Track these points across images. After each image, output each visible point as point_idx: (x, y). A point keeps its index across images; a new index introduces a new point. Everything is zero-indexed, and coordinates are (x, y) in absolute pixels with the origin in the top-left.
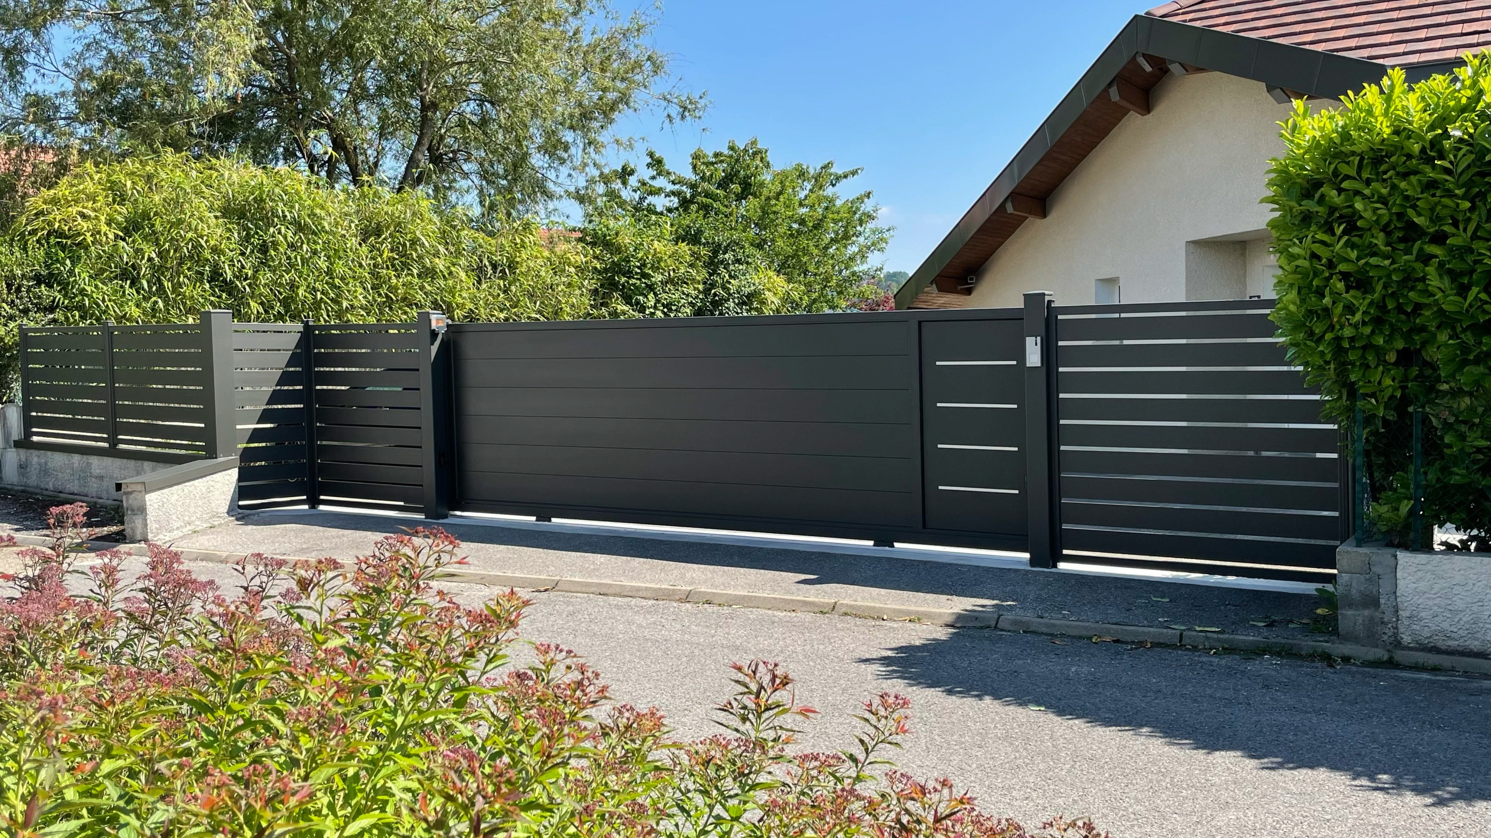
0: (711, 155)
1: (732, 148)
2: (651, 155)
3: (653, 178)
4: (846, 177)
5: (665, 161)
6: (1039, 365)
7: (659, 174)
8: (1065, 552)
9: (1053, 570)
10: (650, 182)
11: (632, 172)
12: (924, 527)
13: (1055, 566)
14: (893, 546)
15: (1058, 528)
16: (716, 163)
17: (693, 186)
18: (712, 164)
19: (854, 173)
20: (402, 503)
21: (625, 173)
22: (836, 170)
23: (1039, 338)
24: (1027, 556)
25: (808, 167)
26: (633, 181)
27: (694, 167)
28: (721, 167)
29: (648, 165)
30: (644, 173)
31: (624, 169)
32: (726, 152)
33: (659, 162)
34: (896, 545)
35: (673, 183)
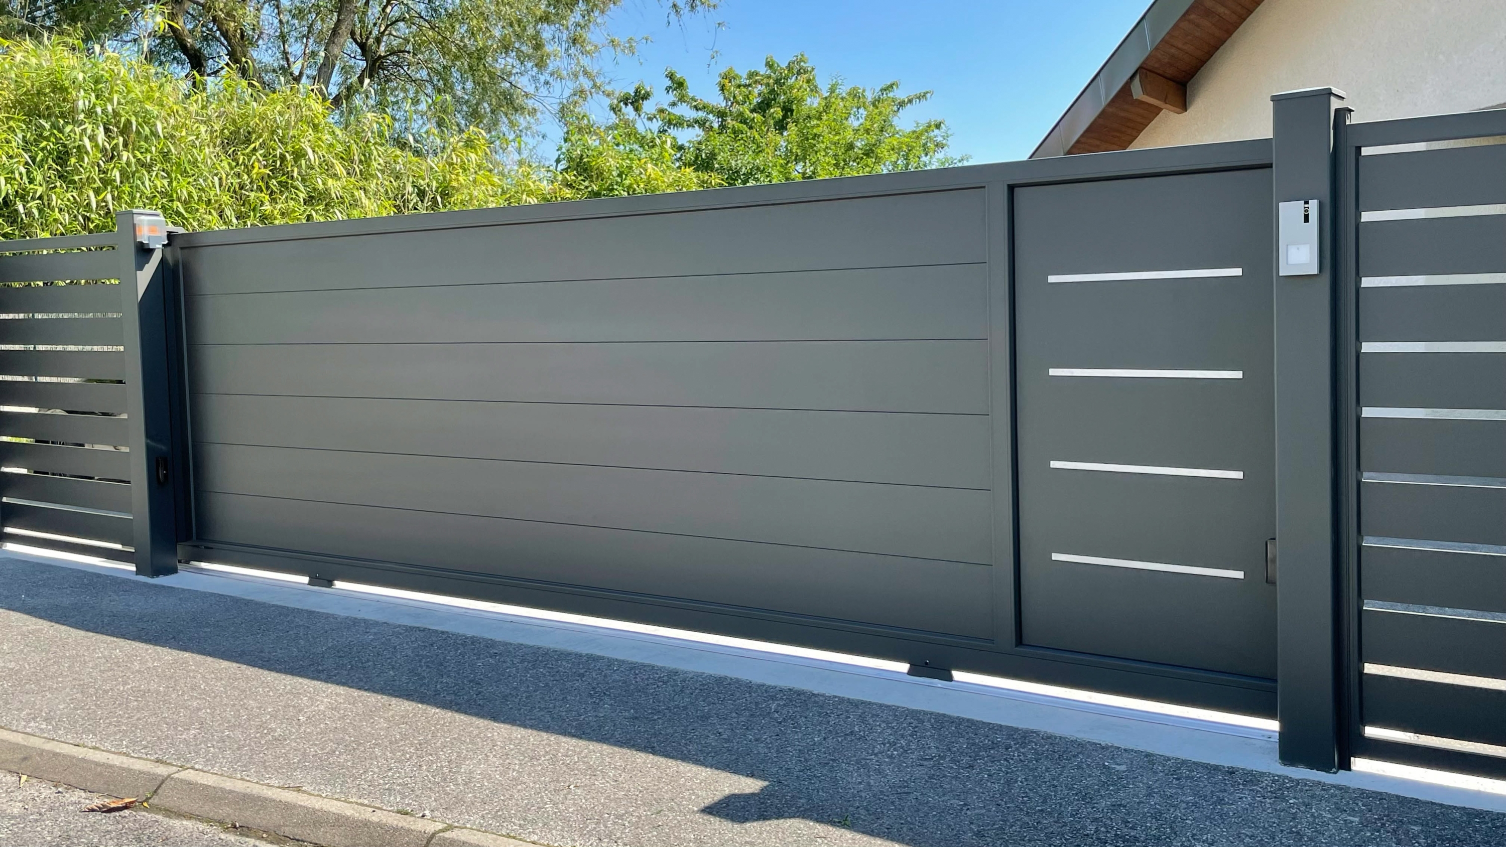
0: (745, 76)
1: (769, 65)
2: (671, 76)
3: (674, 104)
4: (910, 101)
5: (688, 83)
6: (1315, 271)
7: (682, 99)
8: (1371, 731)
9: (1339, 778)
10: (670, 110)
11: (646, 96)
12: (1019, 640)
13: (1345, 765)
14: (950, 678)
15: (1354, 675)
16: (750, 85)
17: (721, 115)
18: (746, 86)
19: (922, 97)
20: (118, 547)
21: (637, 99)
22: (900, 94)
23: (1314, 204)
24: (1273, 725)
25: (864, 91)
26: (648, 107)
27: (722, 88)
28: (757, 89)
29: (668, 89)
30: (660, 98)
31: (637, 92)
32: (763, 70)
33: (680, 85)
34: (958, 675)
35: (697, 108)
